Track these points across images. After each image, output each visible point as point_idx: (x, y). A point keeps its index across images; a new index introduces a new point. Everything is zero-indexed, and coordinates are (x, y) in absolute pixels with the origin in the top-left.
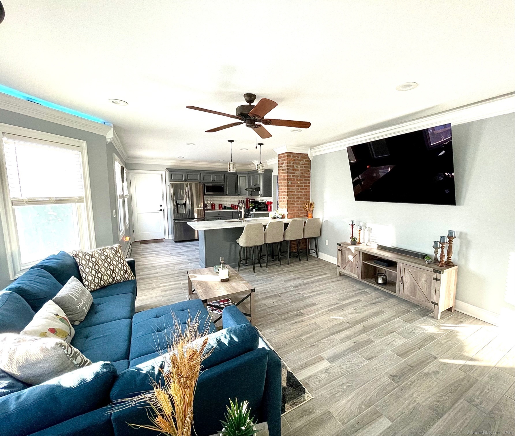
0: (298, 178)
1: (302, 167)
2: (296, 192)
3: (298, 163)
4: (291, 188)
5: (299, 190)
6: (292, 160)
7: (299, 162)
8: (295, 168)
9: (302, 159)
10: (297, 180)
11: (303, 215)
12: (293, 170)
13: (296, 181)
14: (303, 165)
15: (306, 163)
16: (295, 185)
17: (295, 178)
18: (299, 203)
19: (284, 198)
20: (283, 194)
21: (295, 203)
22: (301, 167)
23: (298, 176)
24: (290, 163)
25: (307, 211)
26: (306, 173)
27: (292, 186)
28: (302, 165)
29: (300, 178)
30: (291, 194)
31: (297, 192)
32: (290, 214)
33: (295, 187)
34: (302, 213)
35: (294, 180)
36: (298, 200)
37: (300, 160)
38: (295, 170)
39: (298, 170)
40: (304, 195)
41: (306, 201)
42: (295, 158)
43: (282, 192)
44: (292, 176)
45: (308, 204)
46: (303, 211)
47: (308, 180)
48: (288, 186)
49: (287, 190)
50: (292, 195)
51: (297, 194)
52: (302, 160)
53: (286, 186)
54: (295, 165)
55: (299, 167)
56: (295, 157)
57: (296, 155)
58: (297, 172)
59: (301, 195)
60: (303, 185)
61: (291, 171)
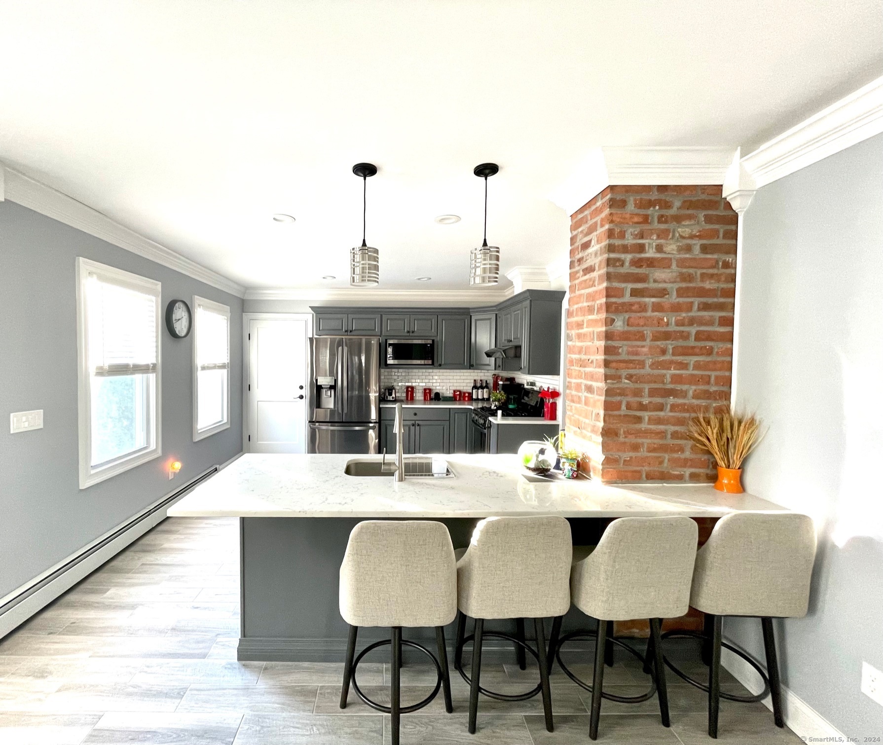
0: (665, 301)
1: (689, 249)
2: (649, 362)
3: (667, 231)
4: (624, 348)
5: (668, 357)
6: (636, 219)
7: (672, 225)
8: (650, 253)
9: (690, 212)
10: (658, 308)
11: (688, 472)
12: (637, 263)
13: (649, 313)
14: (692, 237)
15: (709, 227)
16: (648, 332)
17: (647, 300)
18: (666, 414)
19: (589, 389)
20: (588, 370)
21: (646, 415)
22: (680, 249)
23: (663, 293)
24: (622, 235)
25: (709, 453)
26: (712, 276)
27: (627, 339)
28: (689, 241)
29: (674, 298)
30: (624, 373)
31: (655, 365)
32: (616, 461)
33: (648, 342)
34: (685, 463)
35: (643, 308)
36: (658, 400)
37: (678, 219)
38: (651, 263)
39: (664, 263)
40: (693, 380)
41: (707, 409)
42: (650, 211)
43: (582, 364)
44: (635, 293)
45: (714, 422)
46: (688, 454)
47: (721, 307)
48: (608, 336)
49: (605, 354)
50: (630, 377)
51: (656, 372)
52: (690, 217)
53: (599, 339)
54: (651, 243)
55: (671, 248)
56: (651, 204)
57: (654, 196)
58: (659, 274)
59: (677, 379)
60: (693, 330)
61: (627, 269)
